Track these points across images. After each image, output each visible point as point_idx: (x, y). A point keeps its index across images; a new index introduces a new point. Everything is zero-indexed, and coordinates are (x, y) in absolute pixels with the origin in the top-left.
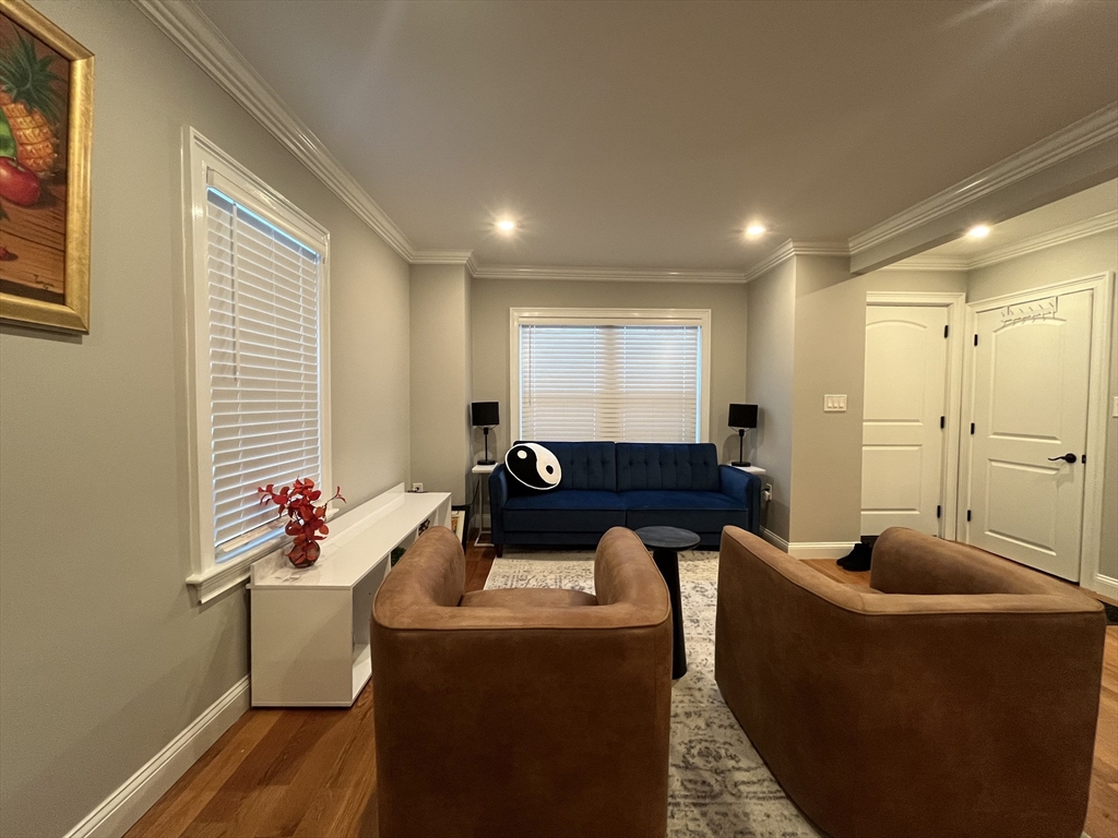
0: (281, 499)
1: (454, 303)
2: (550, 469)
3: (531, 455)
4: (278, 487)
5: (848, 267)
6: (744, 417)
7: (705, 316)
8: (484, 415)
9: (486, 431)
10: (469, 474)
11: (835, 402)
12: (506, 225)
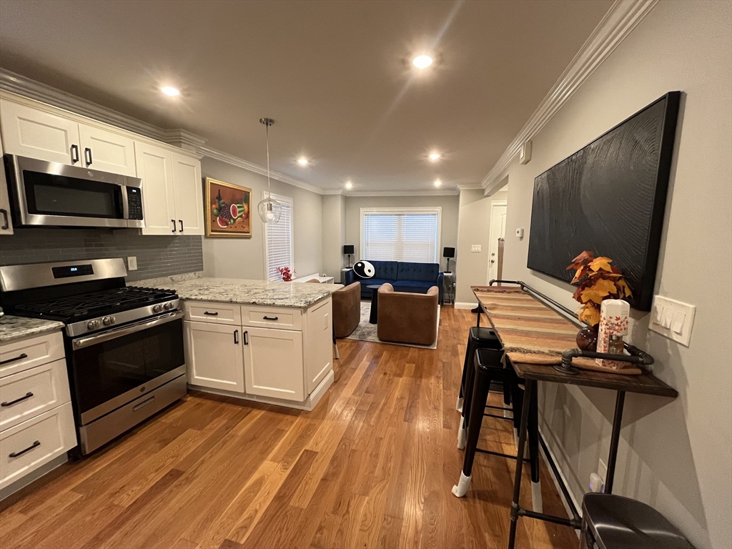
0: (282, 271)
1: (337, 208)
2: (369, 271)
3: (363, 265)
4: (281, 269)
5: (483, 194)
6: (449, 252)
7: (439, 209)
8: (348, 250)
9: (349, 256)
10: (342, 272)
11: (477, 248)
12: (349, 186)
